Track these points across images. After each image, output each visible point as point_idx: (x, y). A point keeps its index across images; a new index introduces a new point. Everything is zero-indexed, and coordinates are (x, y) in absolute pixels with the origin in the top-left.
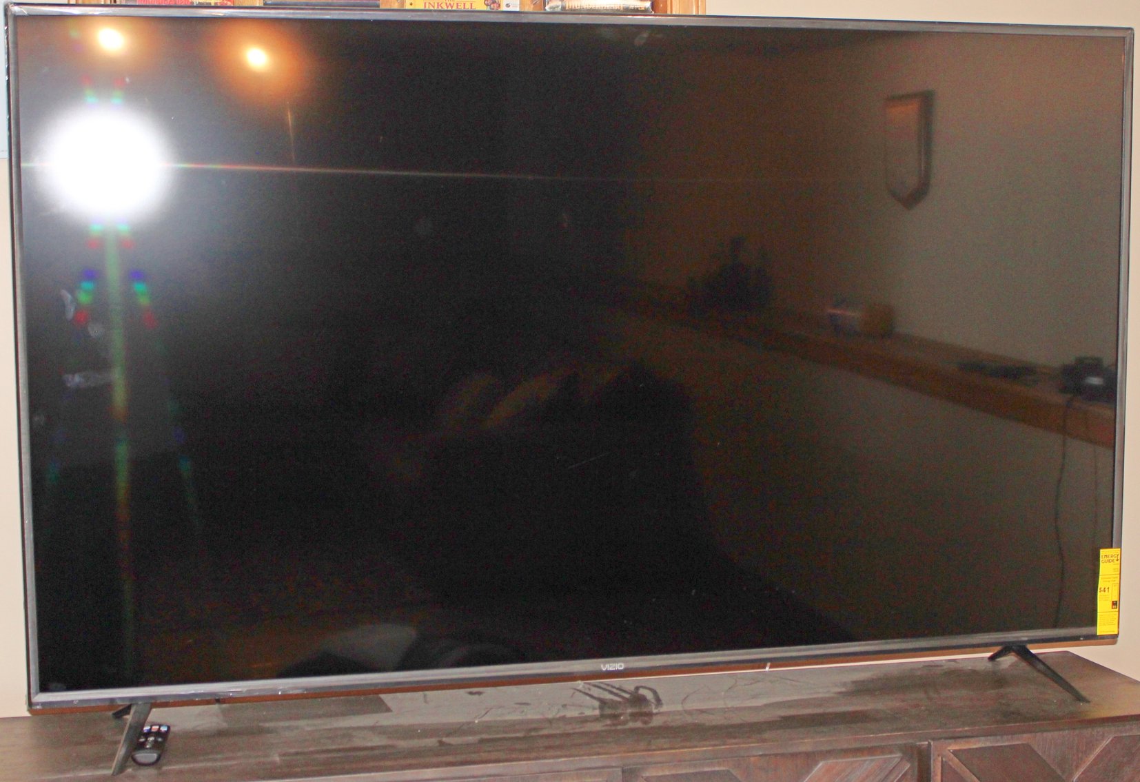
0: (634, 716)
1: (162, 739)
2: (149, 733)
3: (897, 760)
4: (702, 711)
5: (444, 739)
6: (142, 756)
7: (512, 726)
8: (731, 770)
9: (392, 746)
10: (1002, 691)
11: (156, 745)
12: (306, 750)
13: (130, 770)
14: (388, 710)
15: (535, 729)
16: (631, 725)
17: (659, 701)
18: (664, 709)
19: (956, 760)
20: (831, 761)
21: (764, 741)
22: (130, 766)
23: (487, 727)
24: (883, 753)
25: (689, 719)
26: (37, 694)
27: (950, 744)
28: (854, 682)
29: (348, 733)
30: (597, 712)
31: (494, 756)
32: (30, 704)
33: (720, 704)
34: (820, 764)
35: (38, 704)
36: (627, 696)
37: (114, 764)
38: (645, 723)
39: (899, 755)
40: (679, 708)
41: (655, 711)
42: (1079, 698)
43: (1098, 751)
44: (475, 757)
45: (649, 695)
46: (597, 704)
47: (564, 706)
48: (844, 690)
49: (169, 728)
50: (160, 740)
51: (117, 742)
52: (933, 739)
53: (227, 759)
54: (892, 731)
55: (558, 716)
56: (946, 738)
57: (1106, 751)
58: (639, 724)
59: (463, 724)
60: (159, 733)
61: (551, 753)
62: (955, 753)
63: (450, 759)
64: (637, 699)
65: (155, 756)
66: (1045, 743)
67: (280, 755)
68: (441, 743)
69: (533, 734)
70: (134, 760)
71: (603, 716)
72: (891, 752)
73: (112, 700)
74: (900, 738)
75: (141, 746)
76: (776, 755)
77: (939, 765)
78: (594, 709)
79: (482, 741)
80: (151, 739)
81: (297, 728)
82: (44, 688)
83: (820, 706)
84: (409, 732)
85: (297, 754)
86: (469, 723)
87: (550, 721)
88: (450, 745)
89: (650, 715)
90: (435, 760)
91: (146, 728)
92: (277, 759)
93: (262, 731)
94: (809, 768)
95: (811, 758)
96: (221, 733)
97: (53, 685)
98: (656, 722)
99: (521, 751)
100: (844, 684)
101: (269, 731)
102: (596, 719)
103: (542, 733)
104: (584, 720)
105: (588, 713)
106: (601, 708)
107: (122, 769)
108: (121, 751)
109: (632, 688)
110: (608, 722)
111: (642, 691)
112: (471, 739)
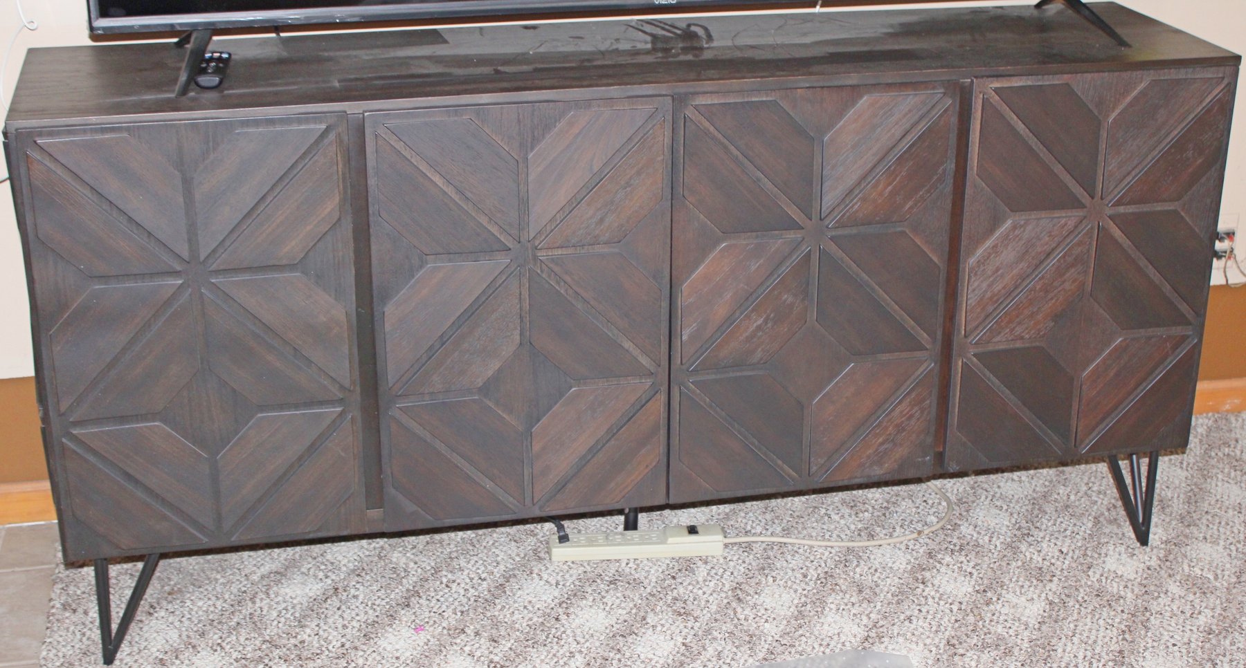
0: (685, 50)
1: (223, 65)
2: (211, 59)
3: (939, 96)
4: (752, 47)
5: (499, 68)
6: (204, 80)
7: (566, 57)
8: (778, 101)
9: (450, 74)
10: (1045, 35)
11: (217, 71)
12: (365, 76)
13: (192, 94)
14: (445, 42)
15: (588, 60)
16: (682, 58)
17: (710, 37)
18: (715, 44)
19: (997, 97)
20: (876, 95)
21: (811, 74)
22: (193, 90)
23: (543, 57)
24: (926, 88)
25: (738, 54)
26: (97, 18)
27: (992, 82)
28: (902, 25)
29: (406, 61)
30: (649, 46)
31: (547, 83)
32: (92, 28)
33: (770, 40)
34: (865, 98)
35: (99, 29)
36: (679, 32)
37: (177, 88)
38: (695, 56)
39: (942, 90)
40: (729, 43)
41: (705, 46)
42: (1122, 43)
43: (1135, 93)
44: (529, 83)
45: (700, 32)
46: (649, 38)
47: (617, 40)
48: (890, 30)
49: (230, 54)
50: (221, 65)
51: (179, 69)
52: (976, 77)
53: (287, 84)
54: (937, 68)
55: (611, 49)
56: (988, 77)
57: (1143, 93)
58: (690, 57)
59: (518, 55)
60: (220, 59)
61: (605, 81)
62: (996, 90)
63: (505, 85)
64: (688, 35)
65: (217, 79)
66: (1085, 84)
67: (339, 81)
68: (497, 72)
69: (586, 64)
70: (197, 84)
71: (654, 50)
72: (934, 88)
73: (172, 25)
74: (943, 74)
75: (203, 71)
76: (823, 87)
77: (980, 102)
78: (646, 43)
79: (536, 70)
80: (213, 64)
81: (356, 56)
82: (104, 14)
83: (866, 44)
84: (465, 61)
85: (357, 79)
86: (523, 54)
87: (603, 53)
88: (506, 73)
89: (701, 49)
90: (489, 86)
91: (208, 55)
92: (337, 84)
93: (320, 60)
94: (854, 102)
95: (856, 91)
96: (281, 61)
97: (112, 10)
98: (707, 55)
99: (574, 79)
100: (892, 26)
101: (330, 59)
102: (648, 52)
103: (595, 63)
104: (637, 53)
105: (640, 46)
106: (653, 43)
107: (184, 91)
108: (183, 78)
109: (684, 25)
110: (660, 55)
111: (693, 28)
112: (525, 68)
